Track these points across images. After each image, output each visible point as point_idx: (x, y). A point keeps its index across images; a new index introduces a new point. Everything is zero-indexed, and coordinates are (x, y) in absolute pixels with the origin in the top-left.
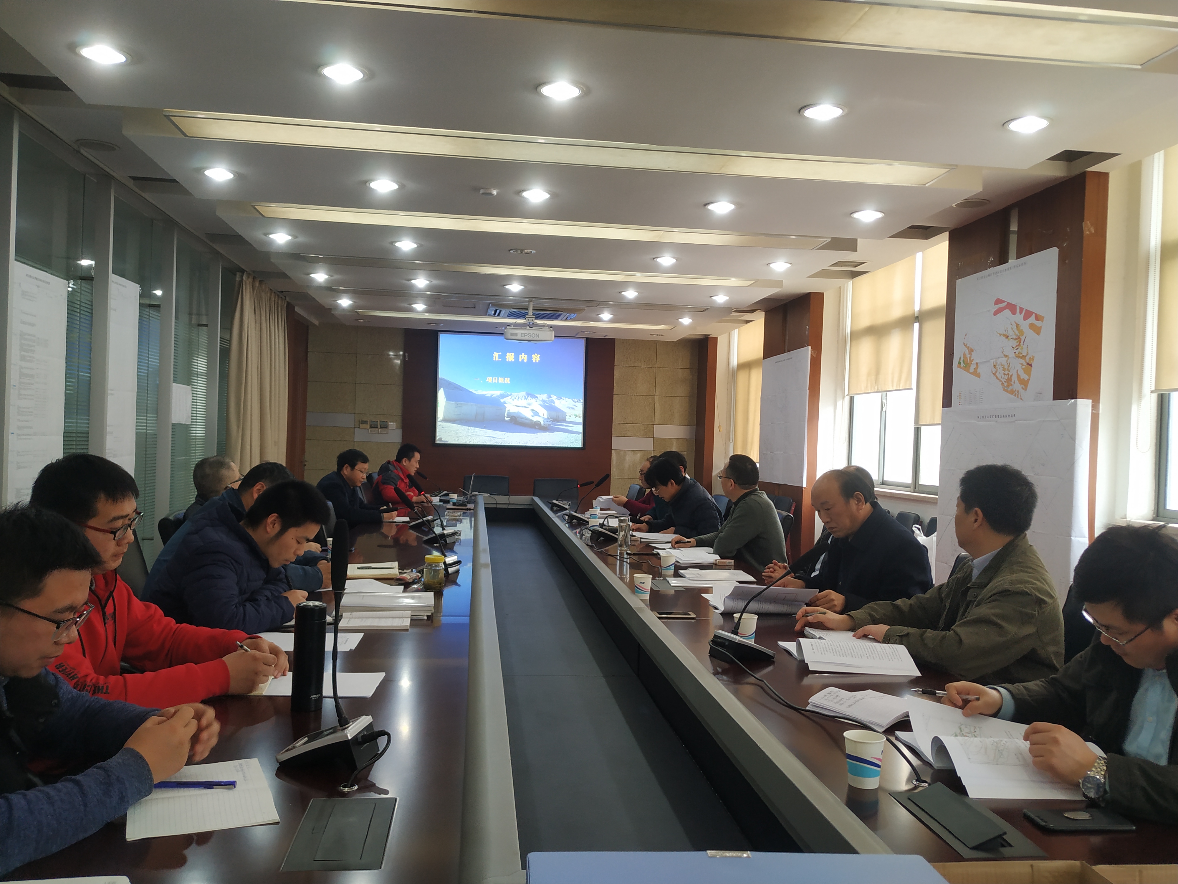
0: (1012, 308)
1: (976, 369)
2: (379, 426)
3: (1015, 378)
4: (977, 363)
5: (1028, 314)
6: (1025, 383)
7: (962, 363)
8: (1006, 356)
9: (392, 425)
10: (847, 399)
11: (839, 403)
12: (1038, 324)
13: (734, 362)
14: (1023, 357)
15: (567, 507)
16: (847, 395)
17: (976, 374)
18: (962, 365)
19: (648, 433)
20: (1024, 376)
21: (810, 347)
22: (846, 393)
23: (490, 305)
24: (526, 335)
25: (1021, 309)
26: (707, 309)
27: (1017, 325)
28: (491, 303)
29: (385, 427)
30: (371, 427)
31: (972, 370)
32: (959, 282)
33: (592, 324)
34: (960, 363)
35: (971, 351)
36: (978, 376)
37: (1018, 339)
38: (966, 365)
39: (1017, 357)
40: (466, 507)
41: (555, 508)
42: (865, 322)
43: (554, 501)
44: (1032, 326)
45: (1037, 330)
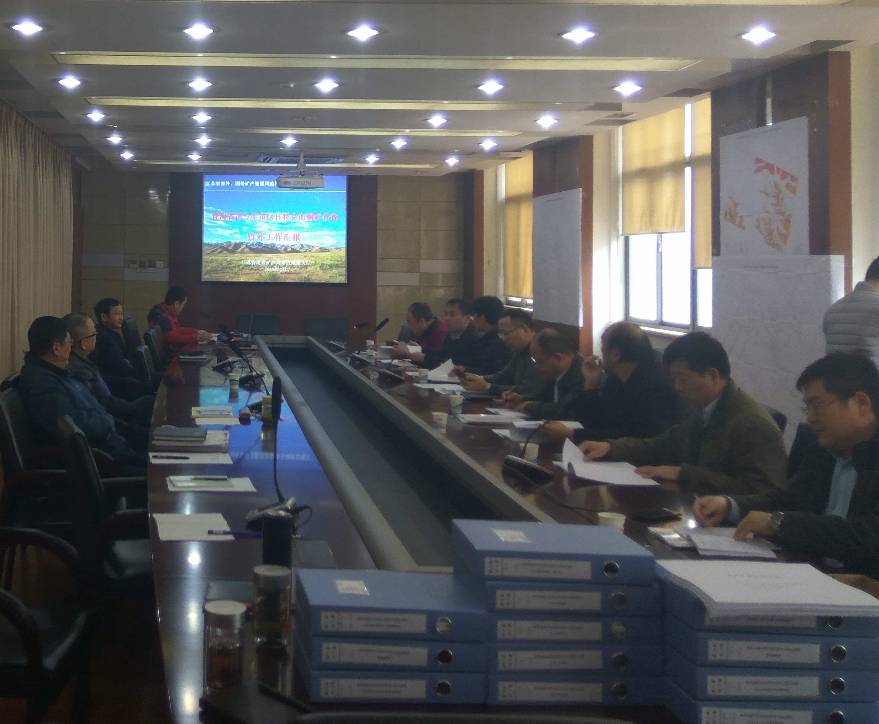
0: (770, 168)
1: (741, 222)
2: (147, 266)
3: (775, 233)
4: (741, 217)
5: (785, 175)
6: (784, 238)
7: (728, 215)
8: (767, 212)
9: (160, 264)
10: (622, 239)
11: (614, 244)
12: (794, 184)
13: (502, 194)
14: (782, 214)
15: (343, 347)
16: (622, 235)
17: (741, 226)
18: (729, 217)
19: (414, 268)
20: (784, 232)
21: (581, 189)
22: (621, 232)
23: (263, 154)
24: (299, 183)
25: (778, 170)
26: (474, 153)
27: (776, 185)
28: (263, 153)
29: (153, 265)
30: (140, 267)
31: (737, 223)
32: (722, 139)
33: (356, 165)
34: (726, 215)
35: (736, 205)
36: (743, 228)
37: (777, 196)
38: (732, 217)
39: (776, 213)
40: (250, 348)
41: (332, 348)
42: (637, 164)
43: (332, 342)
44: (788, 186)
45: (793, 190)
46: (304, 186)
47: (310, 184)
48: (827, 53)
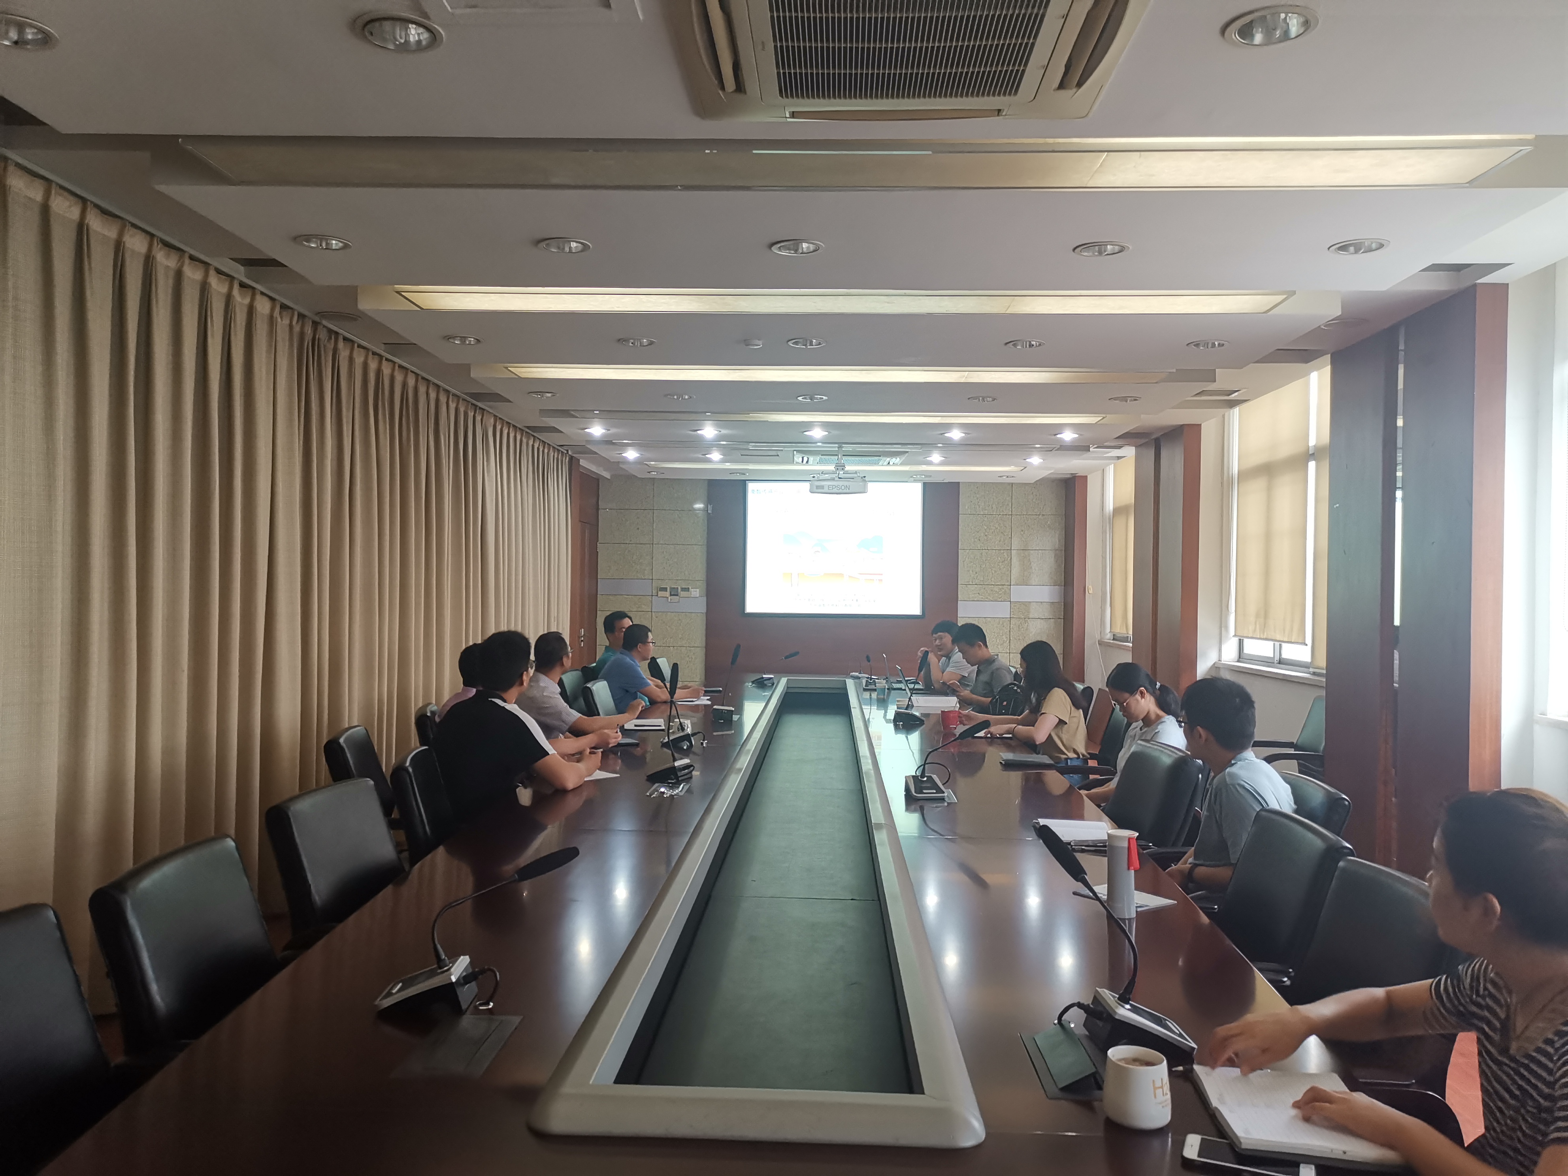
9: (695, 592)
13: (1110, 507)
19: (1003, 596)
23: (795, 452)
24: (834, 487)
26: (1058, 446)
28: (797, 450)
30: (671, 595)
42: (1254, 459)
46: (841, 491)
47: (849, 489)
48: (1475, 285)
